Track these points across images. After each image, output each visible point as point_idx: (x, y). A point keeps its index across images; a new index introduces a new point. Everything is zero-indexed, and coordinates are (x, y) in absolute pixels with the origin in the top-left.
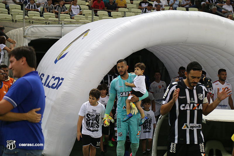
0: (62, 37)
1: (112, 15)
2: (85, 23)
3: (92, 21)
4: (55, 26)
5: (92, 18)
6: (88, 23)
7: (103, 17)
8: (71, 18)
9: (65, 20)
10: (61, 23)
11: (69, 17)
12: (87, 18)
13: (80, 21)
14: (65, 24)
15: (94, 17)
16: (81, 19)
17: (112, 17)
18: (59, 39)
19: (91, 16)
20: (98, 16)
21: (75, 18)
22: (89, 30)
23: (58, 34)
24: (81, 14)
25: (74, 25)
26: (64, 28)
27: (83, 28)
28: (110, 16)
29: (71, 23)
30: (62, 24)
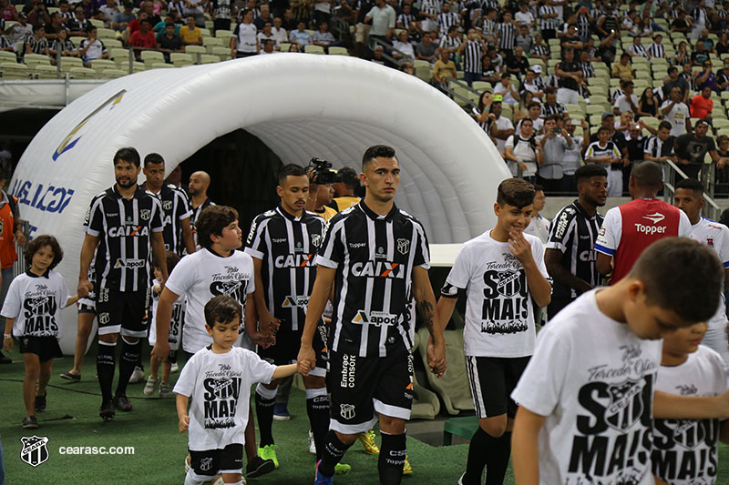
0: (68, 106)
1: (172, 60)
2: (114, 77)
3: (131, 73)
4: (50, 83)
5: (131, 65)
6: (122, 76)
7: (153, 65)
8: (85, 66)
9: (72, 69)
10: (63, 76)
11: (81, 64)
12: (119, 66)
13: (105, 71)
14: (72, 78)
15: (135, 63)
16: (106, 68)
17: (172, 63)
18: (59, 111)
19: (128, 62)
20: (142, 61)
21: (93, 66)
22: (124, 91)
23: (58, 99)
24: (106, 58)
25: (93, 81)
26: (71, 86)
27: (112, 87)
28: (168, 61)
29: (84, 76)
30: (65, 78)
